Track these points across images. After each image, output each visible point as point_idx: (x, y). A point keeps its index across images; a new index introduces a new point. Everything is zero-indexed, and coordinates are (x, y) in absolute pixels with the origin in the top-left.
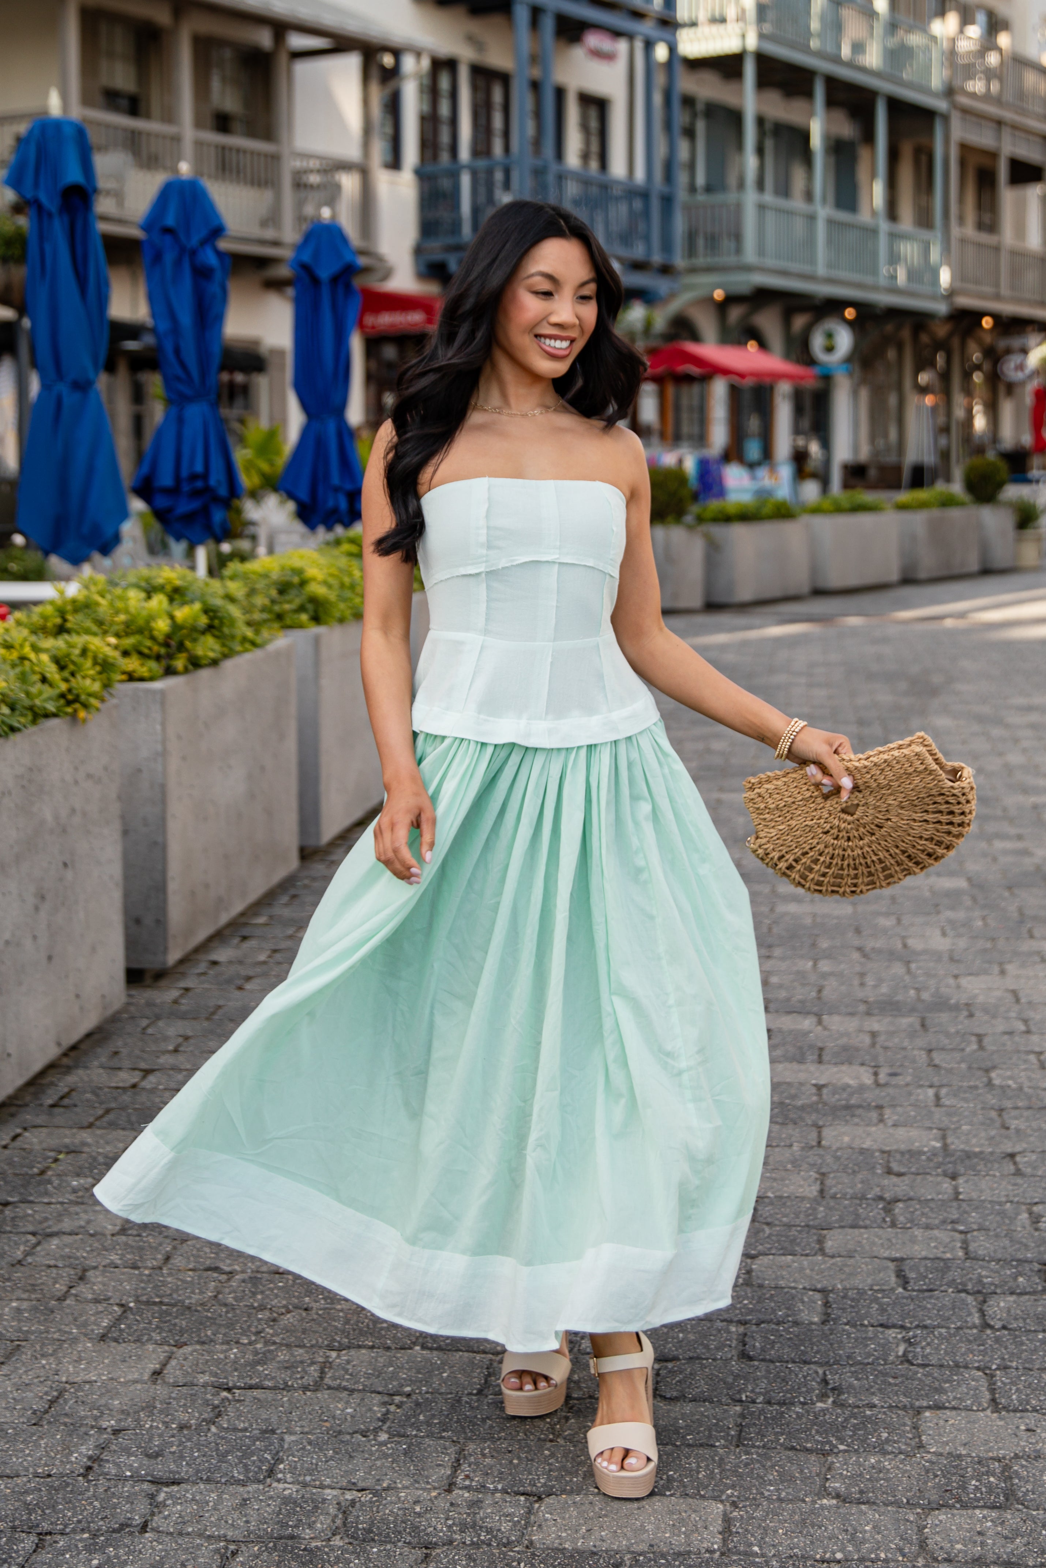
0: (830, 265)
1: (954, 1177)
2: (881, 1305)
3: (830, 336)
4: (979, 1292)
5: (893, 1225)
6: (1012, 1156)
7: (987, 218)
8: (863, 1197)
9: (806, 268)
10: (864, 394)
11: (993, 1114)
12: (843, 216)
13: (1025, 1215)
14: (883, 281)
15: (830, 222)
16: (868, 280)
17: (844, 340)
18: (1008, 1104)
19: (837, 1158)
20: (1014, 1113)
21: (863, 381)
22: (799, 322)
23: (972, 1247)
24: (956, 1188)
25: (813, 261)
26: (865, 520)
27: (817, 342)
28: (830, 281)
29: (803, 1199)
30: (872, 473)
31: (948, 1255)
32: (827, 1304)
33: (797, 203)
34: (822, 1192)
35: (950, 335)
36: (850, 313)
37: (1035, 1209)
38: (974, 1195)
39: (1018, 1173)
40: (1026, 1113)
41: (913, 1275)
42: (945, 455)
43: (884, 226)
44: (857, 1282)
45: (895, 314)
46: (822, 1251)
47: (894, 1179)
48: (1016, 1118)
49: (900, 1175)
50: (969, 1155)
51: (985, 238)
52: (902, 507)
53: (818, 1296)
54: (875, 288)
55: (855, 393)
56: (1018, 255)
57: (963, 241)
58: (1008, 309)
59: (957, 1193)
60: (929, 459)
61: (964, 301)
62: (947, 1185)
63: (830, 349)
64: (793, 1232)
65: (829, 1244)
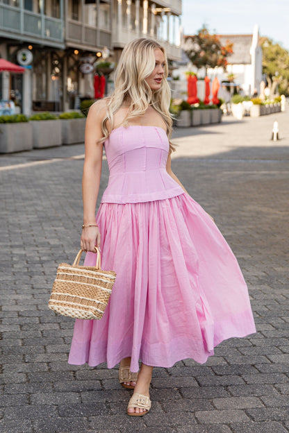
0: (25, 30)
1: (240, 375)
2: (251, 428)
3: (24, 55)
4: (280, 420)
5: (232, 396)
6: (253, 365)
7: (76, 15)
8: (215, 386)
9: (17, 31)
10: (34, 76)
11: (236, 350)
12: (28, 12)
13: (274, 389)
14: (43, 36)
15: (25, 14)
16: (38, 36)
17: (30, 57)
18: (238, 345)
19: (196, 370)
20: (242, 349)
21: (35, 72)
22: (12, 50)
23: (266, 402)
24: (243, 379)
25: (19, 29)
26: (50, 122)
27: (20, 57)
28: (25, 35)
29: (195, 387)
30: (43, 105)
31: (260, 407)
32: (231, 429)
33: (12, 7)
34: (199, 384)
35: (64, 56)
36: (30, 47)
37: (276, 386)
38: (252, 382)
39: (260, 372)
40: (246, 349)
41: (253, 415)
42: (62, 98)
43: (43, 16)
44: (236, 419)
45: (46, 47)
46: (214, 407)
47: (221, 377)
48: (245, 350)
49: (221, 376)
50: (240, 367)
51: (75, 22)
52: (62, 118)
53: (227, 426)
54: (40, 39)
55: (31, 76)
56: (87, 28)
57: (70, 23)
58: (84, 48)
59: (246, 382)
60: (57, 100)
61: (70, 44)
62: (240, 379)
63: (24, 60)
64: (200, 401)
65: (216, 405)
